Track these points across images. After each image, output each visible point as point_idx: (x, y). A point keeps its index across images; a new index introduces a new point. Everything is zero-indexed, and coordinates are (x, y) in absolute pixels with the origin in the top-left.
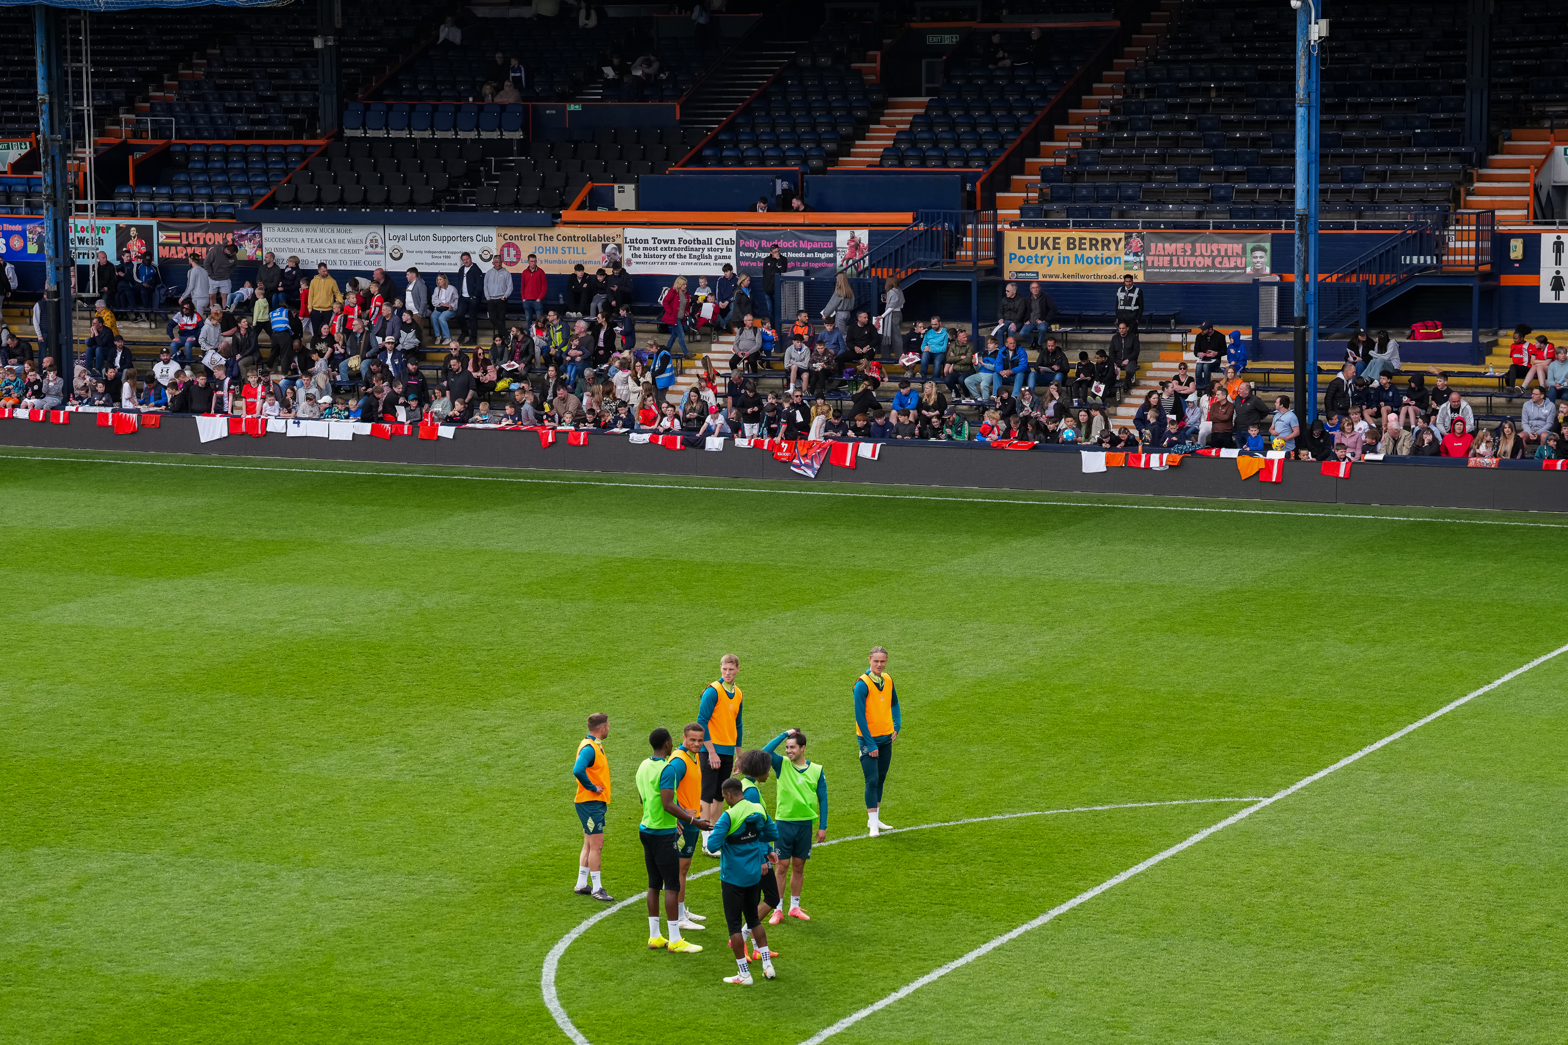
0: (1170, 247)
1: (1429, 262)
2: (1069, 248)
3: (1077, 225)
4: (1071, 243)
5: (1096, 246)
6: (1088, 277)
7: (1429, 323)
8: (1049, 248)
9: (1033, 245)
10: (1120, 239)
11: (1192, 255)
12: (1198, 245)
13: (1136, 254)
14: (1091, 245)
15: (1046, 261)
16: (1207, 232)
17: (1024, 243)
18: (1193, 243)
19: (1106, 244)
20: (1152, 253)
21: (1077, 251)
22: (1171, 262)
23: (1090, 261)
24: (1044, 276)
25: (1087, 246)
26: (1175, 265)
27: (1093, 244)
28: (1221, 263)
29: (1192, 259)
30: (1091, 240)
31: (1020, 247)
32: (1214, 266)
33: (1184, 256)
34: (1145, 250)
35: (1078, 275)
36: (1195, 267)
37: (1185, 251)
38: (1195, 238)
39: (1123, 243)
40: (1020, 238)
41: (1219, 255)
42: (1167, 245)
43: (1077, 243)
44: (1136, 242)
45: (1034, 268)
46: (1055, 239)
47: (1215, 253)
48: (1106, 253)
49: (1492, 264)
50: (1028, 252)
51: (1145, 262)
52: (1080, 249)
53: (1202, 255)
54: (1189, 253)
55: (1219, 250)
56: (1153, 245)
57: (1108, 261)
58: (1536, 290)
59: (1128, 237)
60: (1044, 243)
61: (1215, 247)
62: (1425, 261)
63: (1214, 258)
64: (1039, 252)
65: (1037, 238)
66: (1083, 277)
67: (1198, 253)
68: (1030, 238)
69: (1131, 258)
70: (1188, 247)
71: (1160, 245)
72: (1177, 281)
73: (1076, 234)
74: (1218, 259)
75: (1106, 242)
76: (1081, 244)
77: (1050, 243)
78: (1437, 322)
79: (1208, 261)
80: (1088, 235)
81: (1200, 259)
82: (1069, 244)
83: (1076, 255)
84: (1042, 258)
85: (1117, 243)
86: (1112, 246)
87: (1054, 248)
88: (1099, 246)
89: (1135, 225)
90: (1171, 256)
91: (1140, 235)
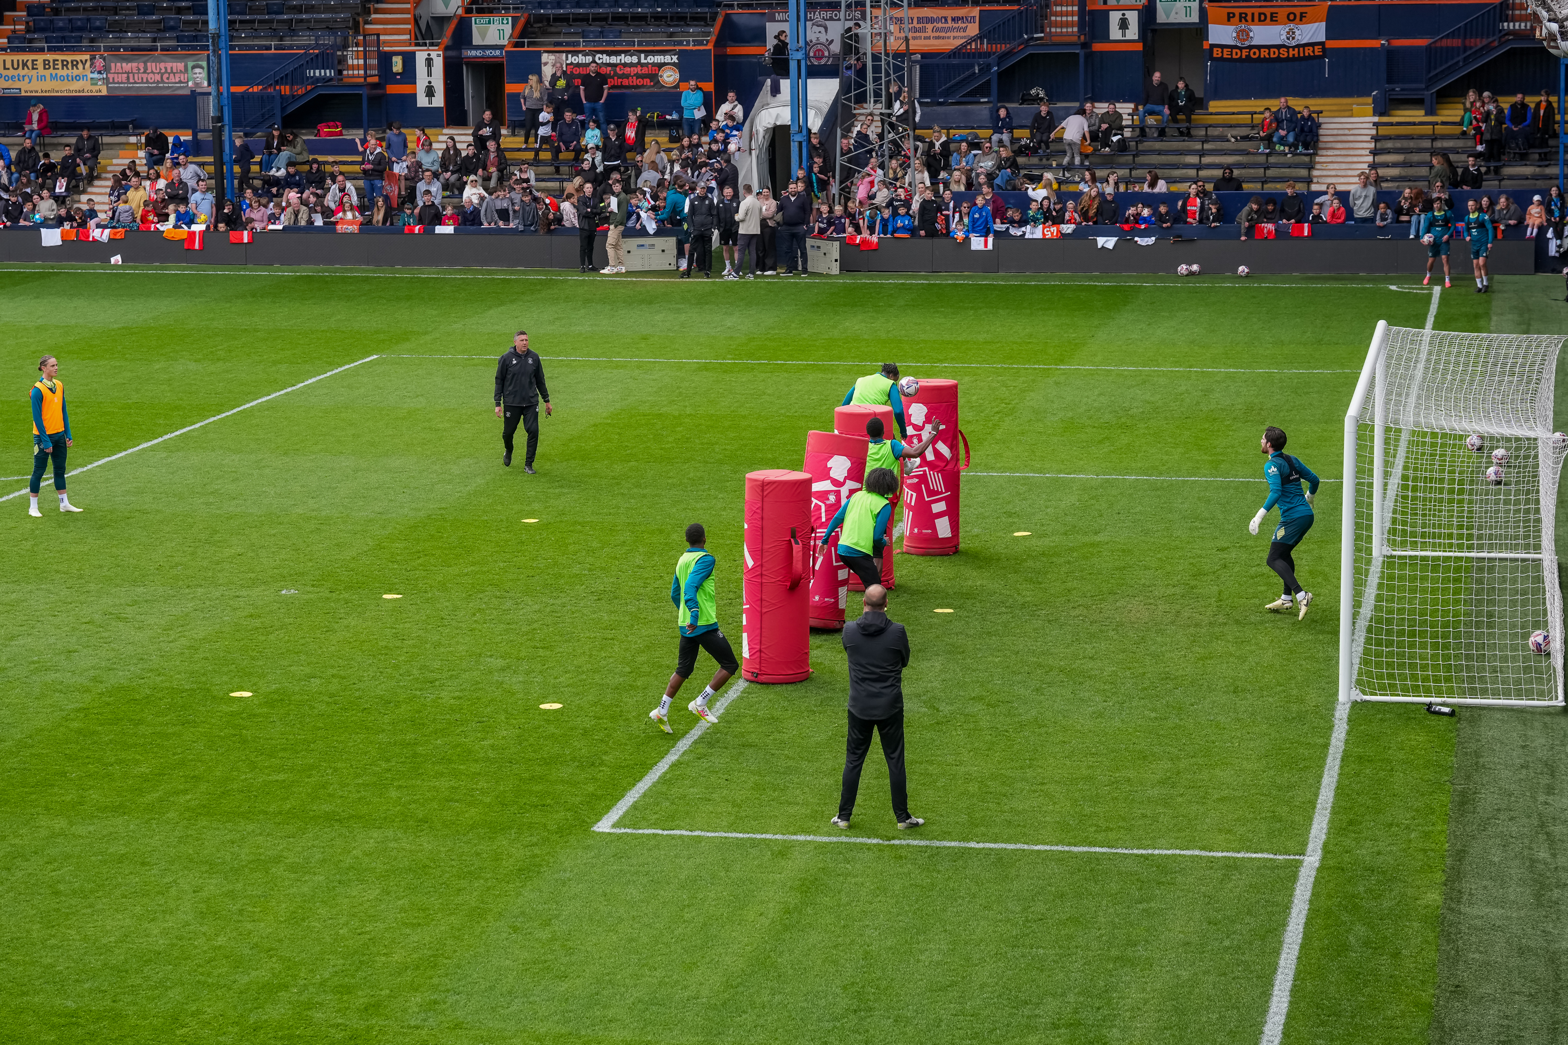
0: (127, 66)
1: (328, 74)
2: (45, 68)
3: (51, 49)
4: (46, 64)
5: (66, 66)
6: (61, 92)
7: (331, 124)
8: (28, 68)
9: (16, 66)
10: (86, 61)
11: (145, 72)
12: (149, 64)
13: (99, 72)
14: (63, 65)
15: (27, 79)
16: (156, 53)
17: (8, 65)
18: (145, 63)
19: (75, 64)
20: (113, 71)
21: (51, 71)
22: (128, 78)
23: (62, 78)
24: (26, 92)
25: (60, 66)
26: (131, 80)
27: (65, 64)
28: (168, 78)
29: (145, 76)
30: (63, 61)
31: (5, 68)
32: (162, 81)
33: (138, 73)
34: (107, 69)
35: (53, 91)
36: (147, 82)
37: (139, 69)
38: (146, 58)
39: (88, 64)
40: (4, 61)
41: (166, 72)
42: (124, 65)
43: (51, 64)
44: (100, 62)
45: (17, 85)
46: (33, 61)
47: (163, 71)
48: (75, 72)
49: (379, 76)
50: (11, 72)
51: (107, 78)
52: (54, 68)
53: (152, 72)
54: (142, 71)
55: (166, 68)
56: (113, 65)
57: (77, 78)
58: (414, 96)
59: (93, 58)
60: (25, 64)
61: (162, 65)
62: (325, 73)
63: (162, 75)
64: (21, 72)
65: (18, 60)
66: (57, 92)
67: (149, 71)
68: (12, 61)
69: (96, 75)
70: (141, 66)
71: (119, 64)
72: (133, 93)
73: (50, 57)
74: (166, 76)
76: (54, 65)
77: (29, 64)
78: (338, 124)
79: (158, 77)
80: (60, 57)
81: (151, 75)
82: (45, 65)
83: (51, 74)
84: (23, 76)
85: (84, 63)
86: (80, 66)
87: (33, 69)
88: (70, 66)
89: (98, 49)
90: (128, 73)
91: (102, 57)
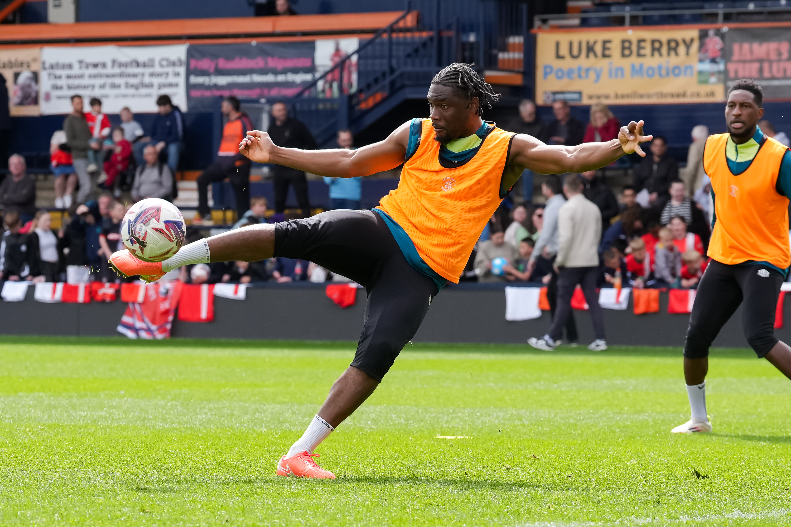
0: (760, 49)
2: (623, 55)
3: (636, 22)
4: (625, 48)
5: (659, 50)
6: (649, 96)
8: (596, 56)
9: (575, 52)
10: (692, 40)
13: (713, 61)
14: (654, 49)
15: (592, 75)
17: (564, 51)
19: (673, 47)
20: (736, 57)
21: (634, 59)
22: (761, 70)
23: (651, 72)
24: (590, 97)
25: (647, 51)
26: (766, 74)
27: (656, 47)
30: (653, 42)
31: (559, 57)
33: (779, 61)
35: (634, 95)
37: (780, 54)
39: (695, 46)
40: (558, 44)
42: (756, 46)
43: (634, 48)
45: (576, 85)
46: (605, 42)
48: (673, 60)
50: (568, 63)
51: (726, 72)
52: (639, 55)
54: (785, 56)
56: (736, 47)
57: (675, 71)
59: (703, 35)
60: (590, 49)
64: (583, 62)
65: (580, 44)
66: (641, 96)
68: (571, 44)
69: (707, 66)
70: (784, 47)
71: (746, 46)
73: (634, 34)
75: (673, 45)
76: (639, 48)
77: (598, 48)
80: (649, 34)
82: (623, 48)
83: (633, 67)
84: (587, 70)
85: (688, 45)
86: (682, 49)
87: (604, 56)
88: (664, 50)
89: (713, 17)
90: (761, 61)
91: (718, 33)
